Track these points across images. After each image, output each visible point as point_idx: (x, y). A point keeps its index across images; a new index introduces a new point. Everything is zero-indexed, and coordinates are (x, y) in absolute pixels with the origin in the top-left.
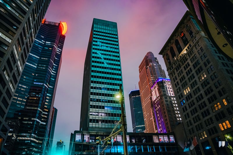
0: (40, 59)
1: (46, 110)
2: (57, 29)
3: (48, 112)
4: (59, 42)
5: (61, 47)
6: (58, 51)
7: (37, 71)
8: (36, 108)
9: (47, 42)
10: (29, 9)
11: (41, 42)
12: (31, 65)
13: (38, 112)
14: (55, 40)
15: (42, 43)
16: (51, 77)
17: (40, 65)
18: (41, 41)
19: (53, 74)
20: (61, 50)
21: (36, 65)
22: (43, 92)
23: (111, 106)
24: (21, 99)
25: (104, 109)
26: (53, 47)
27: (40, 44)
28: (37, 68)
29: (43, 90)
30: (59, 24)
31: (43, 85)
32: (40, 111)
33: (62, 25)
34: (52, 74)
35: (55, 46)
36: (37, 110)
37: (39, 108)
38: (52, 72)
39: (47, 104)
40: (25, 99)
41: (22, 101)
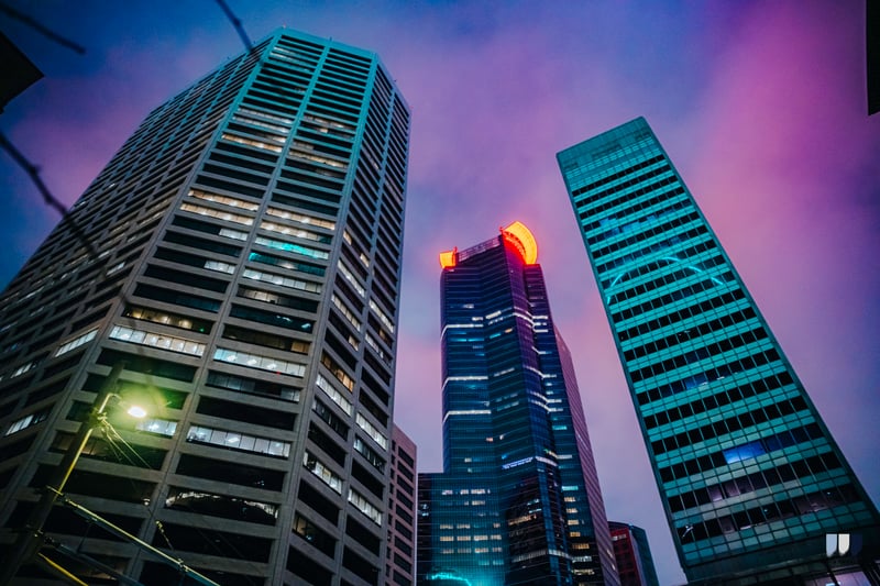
0: (491, 378)
1: (581, 547)
2: (501, 256)
3: (593, 551)
4: (528, 294)
5: (543, 308)
6: (538, 324)
7: (497, 423)
8: (543, 553)
9: (488, 317)
10: (328, 251)
11: (472, 326)
12: (473, 412)
13: (554, 564)
14: (511, 297)
15: (477, 326)
16: (551, 423)
17: (499, 400)
18: (471, 322)
19: (554, 410)
20: (546, 317)
21: (488, 404)
22: (543, 489)
23: (751, 438)
24: (485, 538)
25: (724, 463)
26: (514, 322)
27: (471, 333)
28: (494, 413)
29: (542, 479)
30: (501, 238)
31: (535, 460)
32: (561, 559)
33: (512, 235)
34: (550, 410)
35: (519, 315)
36: (548, 556)
37: (552, 549)
38: (550, 405)
39: (576, 522)
40: (496, 531)
41: (490, 543)
